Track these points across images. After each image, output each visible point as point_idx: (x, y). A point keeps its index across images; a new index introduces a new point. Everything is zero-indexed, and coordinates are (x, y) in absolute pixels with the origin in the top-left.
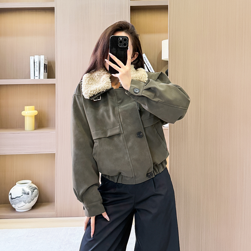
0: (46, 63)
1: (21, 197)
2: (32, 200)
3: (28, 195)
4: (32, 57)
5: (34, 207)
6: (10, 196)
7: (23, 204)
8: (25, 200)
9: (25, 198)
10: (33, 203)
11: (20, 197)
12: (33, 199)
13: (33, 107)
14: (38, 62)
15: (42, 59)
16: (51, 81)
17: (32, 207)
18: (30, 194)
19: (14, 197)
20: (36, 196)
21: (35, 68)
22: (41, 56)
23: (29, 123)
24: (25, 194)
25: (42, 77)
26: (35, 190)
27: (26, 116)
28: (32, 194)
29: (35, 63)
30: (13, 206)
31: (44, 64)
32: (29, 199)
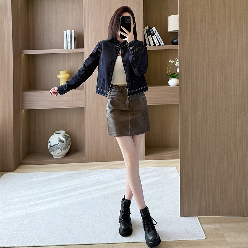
2: (67, 147)
3: (63, 143)
4: (65, 31)
6: (49, 145)
7: (59, 151)
8: (61, 147)
9: (61, 145)
10: (67, 150)
11: (57, 145)
14: (69, 36)
16: (80, 50)
17: (66, 154)
18: (65, 142)
19: (53, 145)
20: (69, 144)
21: (68, 41)
22: (72, 31)
24: (61, 142)
25: (73, 47)
26: (69, 139)
27: (61, 78)
29: (68, 36)
32: (64, 147)
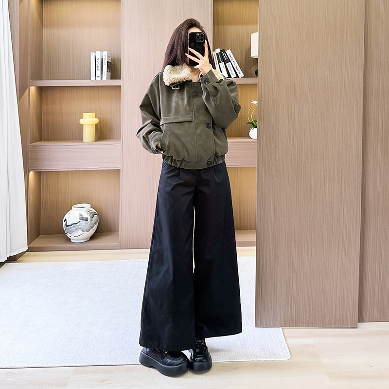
0: (110, 61)
1: (78, 224)
3: (87, 222)
4: (93, 53)
5: (93, 238)
6: (64, 223)
7: (80, 232)
8: (83, 227)
9: (83, 225)
10: (92, 232)
12: (93, 226)
13: (93, 114)
15: (105, 55)
16: (115, 82)
17: (91, 237)
18: (89, 220)
19: (70, 224)
20: (95, 223)
22: (104, 52)
23: (89, 133)
24: (83, 220)
25: (105, 77)
26: (95, 216)
27: (86, 125)
28: (91, 220)
30: (68, 235)
31: (108, 62)
32: (88, 226)
